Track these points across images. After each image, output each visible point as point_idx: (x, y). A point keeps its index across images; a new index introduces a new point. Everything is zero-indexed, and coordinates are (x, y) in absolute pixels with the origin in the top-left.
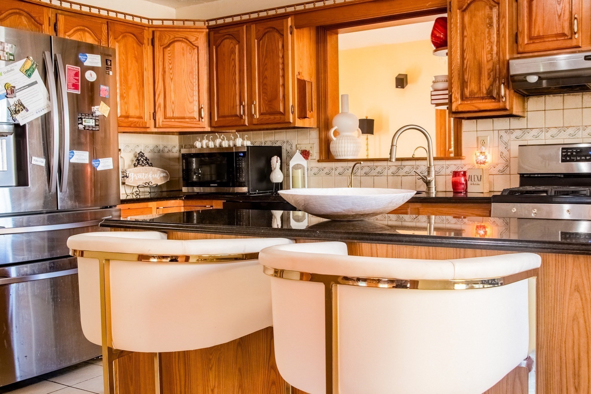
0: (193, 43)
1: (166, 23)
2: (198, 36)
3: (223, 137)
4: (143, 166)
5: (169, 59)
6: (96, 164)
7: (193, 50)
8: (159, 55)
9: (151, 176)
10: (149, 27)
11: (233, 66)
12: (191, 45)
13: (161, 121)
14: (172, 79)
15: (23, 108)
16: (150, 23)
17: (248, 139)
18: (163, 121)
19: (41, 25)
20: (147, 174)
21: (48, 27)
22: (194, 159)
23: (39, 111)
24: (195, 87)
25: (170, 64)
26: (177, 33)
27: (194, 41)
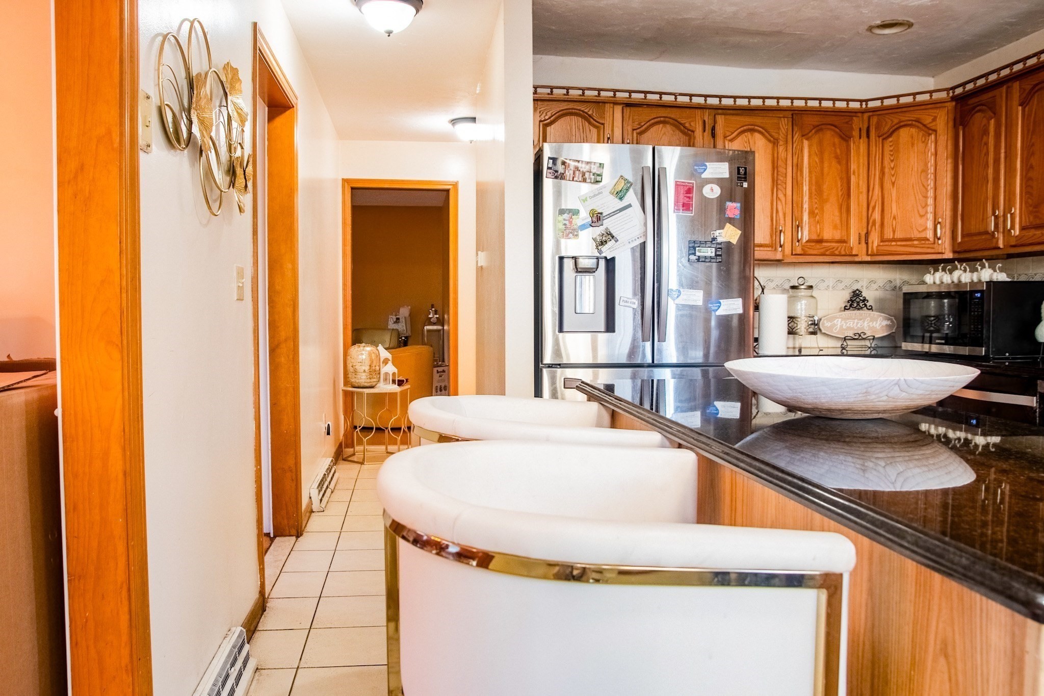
0: (928, 126)
1: (887, 102)
2: (936, 115)
3: (965, 267)
4: (859, 309)
5: (890, 155)
6: (714, 306)
7: (929, 136)
8: (876, 150)
9: (867, 324)
10: (863, 113)
11: (985, 155)
12: (926, 129)
13: (876, 244)
14: (893, 184)
15: (611, 238)
16: (864, 106)
17: (1001, 270)
18: (878, 245)
19: (693, 132)
20: (861, 321)
21: (701, 133)
22: (946, 301)
23: (632, 241)
24: (929, 192)
25: (892, 161)
26: (903, 115)
27: (930, 123)
